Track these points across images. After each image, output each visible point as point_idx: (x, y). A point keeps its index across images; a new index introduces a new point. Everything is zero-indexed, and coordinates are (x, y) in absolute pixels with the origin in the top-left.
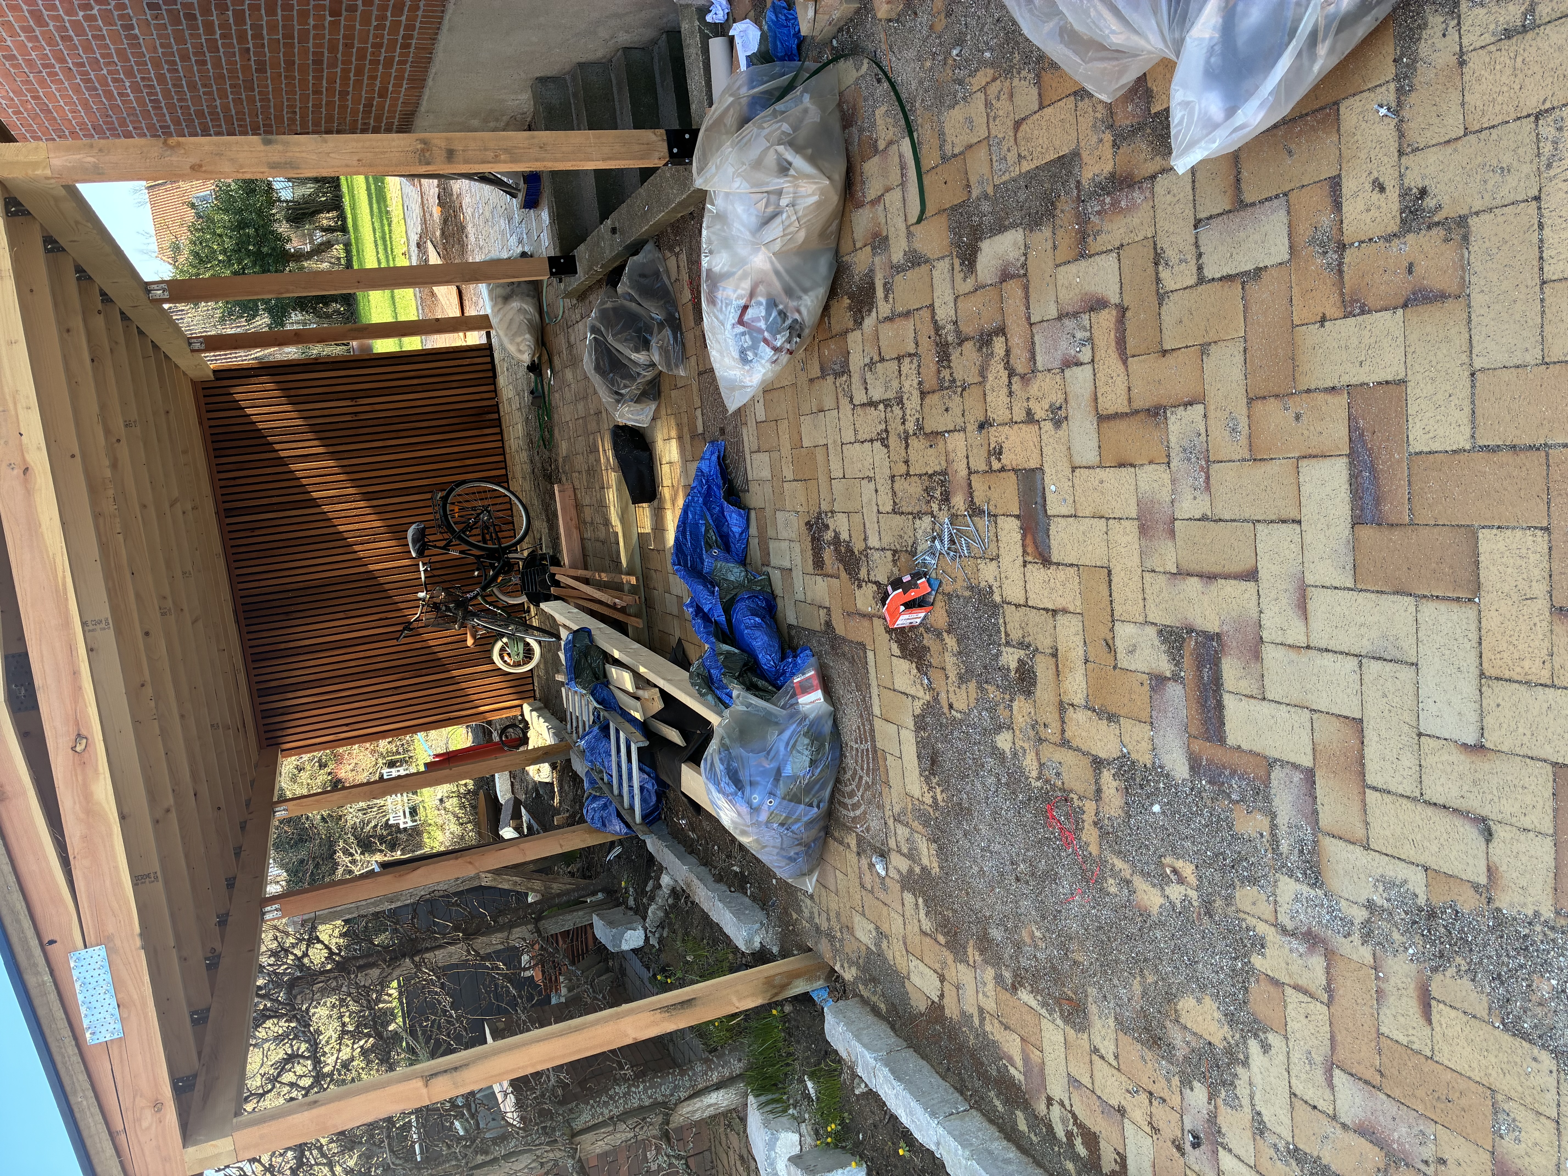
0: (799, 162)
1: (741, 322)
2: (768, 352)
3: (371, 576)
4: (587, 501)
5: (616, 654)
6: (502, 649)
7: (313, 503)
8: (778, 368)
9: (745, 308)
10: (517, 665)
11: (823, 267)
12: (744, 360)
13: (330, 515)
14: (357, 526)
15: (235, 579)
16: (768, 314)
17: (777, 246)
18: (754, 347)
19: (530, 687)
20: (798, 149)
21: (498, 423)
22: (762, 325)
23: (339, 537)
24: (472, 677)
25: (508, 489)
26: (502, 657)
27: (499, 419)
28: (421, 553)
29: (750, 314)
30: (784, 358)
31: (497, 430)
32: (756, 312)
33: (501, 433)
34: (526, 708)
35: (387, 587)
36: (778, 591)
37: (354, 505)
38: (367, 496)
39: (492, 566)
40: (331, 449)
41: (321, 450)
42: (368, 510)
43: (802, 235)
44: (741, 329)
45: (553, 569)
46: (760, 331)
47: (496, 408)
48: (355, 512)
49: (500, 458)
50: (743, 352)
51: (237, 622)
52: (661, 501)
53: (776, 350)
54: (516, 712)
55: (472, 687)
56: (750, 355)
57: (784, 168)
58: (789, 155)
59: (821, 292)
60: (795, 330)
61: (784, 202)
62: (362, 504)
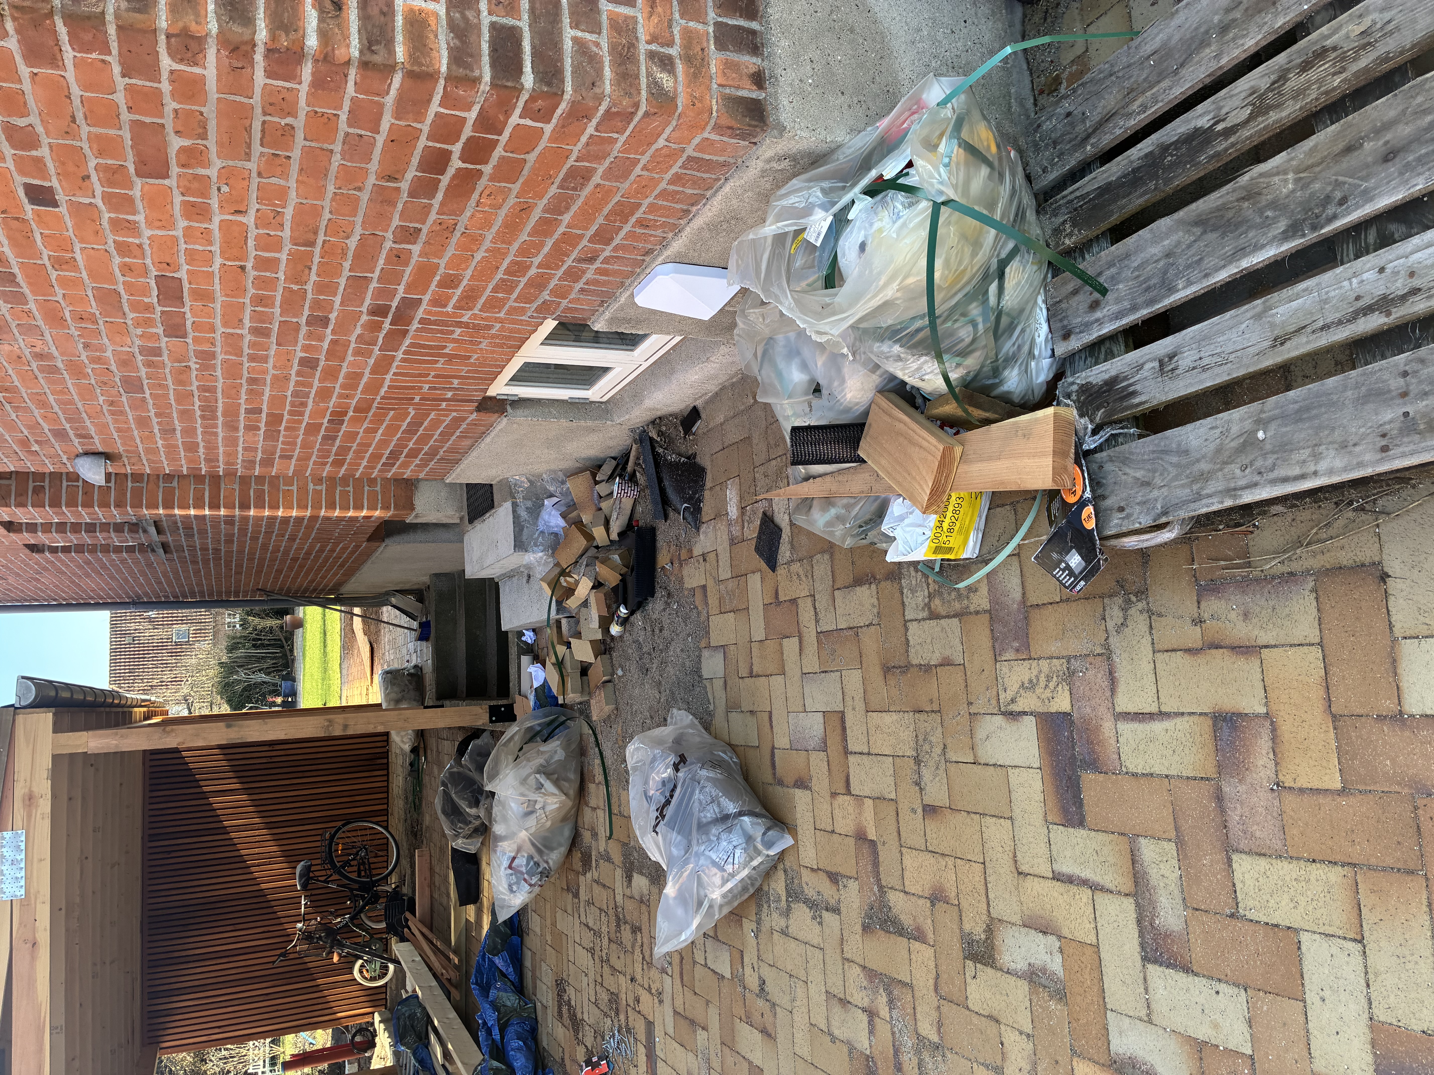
0: (549, 786)
1: (510, 867)
2: (527, 887)
3: (261, 894)
4: (437, 870)
5: (436, 1023)
6: (362, 966)
7: (225, 831)
8: (533, 895)
9: (514, 858)
10: (373, 979)
11: (567, 832)
12: (511, 891)
13: (236, 841)
14: (257, 850)
15: (148, 894)
16: (528, 864)
17: (533, 830)
18: (518, 883)
19: (383, 996)
20: (548, 775)
21: (386, 767)
22: (524, 869)
23: (241, 859)
24: (335, 985)
25: (386, 828)
26: (361, 972)
27: (388, 764)
28: (304, 887)
29: (516, 861)
30: (537, 889)
31: (385, 772)
32: (521, 861)
33: (388, 775)
34: (377, 1017)
35: (273, 903)
36: (539, 1019)
37: (257, 832)
38: (269, 826)
39: (363, 898)
40: (246, 786)
41: (238, 786)
42: (268, 837)
43: (549, 823)
44: (510, 871)
45: (408, 915)
46: (522, 873)
47: (386, 755)
48: (257, 839)
49: (384, 795)
50: (510, 886)
51: (142, 931)
52: (482, 903)
53: (531, 885)
54: (368, 1019)
55: (333, 995)
56: (515, 888)
57: (540, 786)
58: (542, 779)
59: (563, 850)
60: (545, 874)
61: (537, 807)
62: (264, 831)
